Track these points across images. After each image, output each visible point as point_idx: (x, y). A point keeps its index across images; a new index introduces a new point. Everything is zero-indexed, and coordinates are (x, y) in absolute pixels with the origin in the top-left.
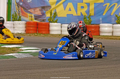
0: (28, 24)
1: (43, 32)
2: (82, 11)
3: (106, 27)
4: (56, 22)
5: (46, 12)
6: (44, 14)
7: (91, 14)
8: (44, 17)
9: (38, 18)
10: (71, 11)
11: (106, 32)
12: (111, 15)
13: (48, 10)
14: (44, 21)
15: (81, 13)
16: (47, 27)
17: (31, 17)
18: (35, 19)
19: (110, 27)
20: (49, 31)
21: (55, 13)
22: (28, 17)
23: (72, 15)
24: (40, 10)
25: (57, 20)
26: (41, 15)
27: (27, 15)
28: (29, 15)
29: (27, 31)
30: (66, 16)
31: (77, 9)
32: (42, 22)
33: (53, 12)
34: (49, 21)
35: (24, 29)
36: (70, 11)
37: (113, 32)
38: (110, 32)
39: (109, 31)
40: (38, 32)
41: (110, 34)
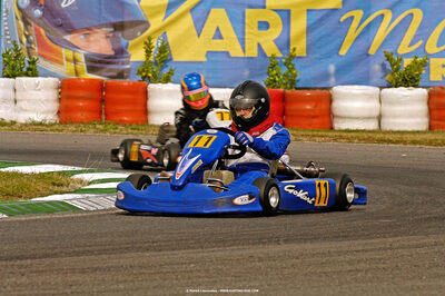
0: (67, 90)
1: (125, 119)
2: (261, 40)
3: (354, 97)
4: (167, 80)
5: (131, 42)
7: (294, 49)
8: (123, 63)
10: (221, 38)
11: (357, 118)
12: (368, 55)
13: (136, 37)
15: (259, 45)
16: (140, 98)
17: (75, 61)
19: (370, 97)
20: (146, 112)
21: (164, 49)
22: (62, 64)
23: (227, 53)
24: (107, 37)
25: (171, 73)
26: (112, 53)
27: (60, 54)
28: (67, 53)
29: (65, 113)
30: (205, 59)
31: (244, 33)
32: (118, 80)
33: (156, 43)
34: (140, 78)
35: (55, 106)
36: (219, 41)
37: (380, 118)
38: (369, 118)
39: (366, 114)
40: (103, 117)
41: (372, 125)
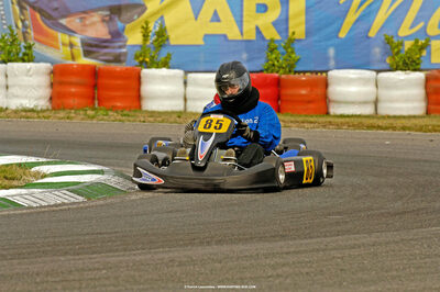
0: (60, 75)
1: (119, 104)
2: (259, 23)
3: (350, 81)
4: (165, 65)
5: (128, 26)
6: (117, 35)
7: (294, 33)
8: (120, 47)
9: (94, 49)
10: (219, 21)
11: (353, 103)
12: (368, 38)
13: (133, 20)
14: (118, 59)
15: (257, 28)
16: (134, 83)
17: (71, 45)
18: (87, 54)
19: (365, 81)
20: (139, 98)
21: (162, 33)
22: (58, 48)
23: (225, 36)
24: (104, 21)
25: (169, 57)
26: (109, 37)
27: (56, 39)
28: (62, 37)
29: (58, 99)
30: (201, 42)
31: (242, 16)
32: (113, 65)
33: (153, 27)
34: (137, 62)
35: (47, 92)
36: (216, 24)
37: (376, 102)
38: (365, 103)
39: (362, 99)
40: (96, 102)
41: (369, 110)
